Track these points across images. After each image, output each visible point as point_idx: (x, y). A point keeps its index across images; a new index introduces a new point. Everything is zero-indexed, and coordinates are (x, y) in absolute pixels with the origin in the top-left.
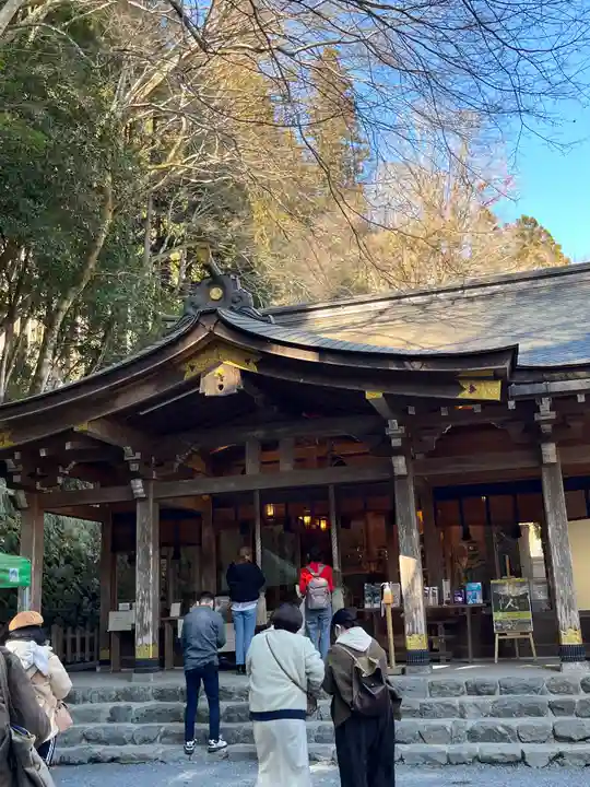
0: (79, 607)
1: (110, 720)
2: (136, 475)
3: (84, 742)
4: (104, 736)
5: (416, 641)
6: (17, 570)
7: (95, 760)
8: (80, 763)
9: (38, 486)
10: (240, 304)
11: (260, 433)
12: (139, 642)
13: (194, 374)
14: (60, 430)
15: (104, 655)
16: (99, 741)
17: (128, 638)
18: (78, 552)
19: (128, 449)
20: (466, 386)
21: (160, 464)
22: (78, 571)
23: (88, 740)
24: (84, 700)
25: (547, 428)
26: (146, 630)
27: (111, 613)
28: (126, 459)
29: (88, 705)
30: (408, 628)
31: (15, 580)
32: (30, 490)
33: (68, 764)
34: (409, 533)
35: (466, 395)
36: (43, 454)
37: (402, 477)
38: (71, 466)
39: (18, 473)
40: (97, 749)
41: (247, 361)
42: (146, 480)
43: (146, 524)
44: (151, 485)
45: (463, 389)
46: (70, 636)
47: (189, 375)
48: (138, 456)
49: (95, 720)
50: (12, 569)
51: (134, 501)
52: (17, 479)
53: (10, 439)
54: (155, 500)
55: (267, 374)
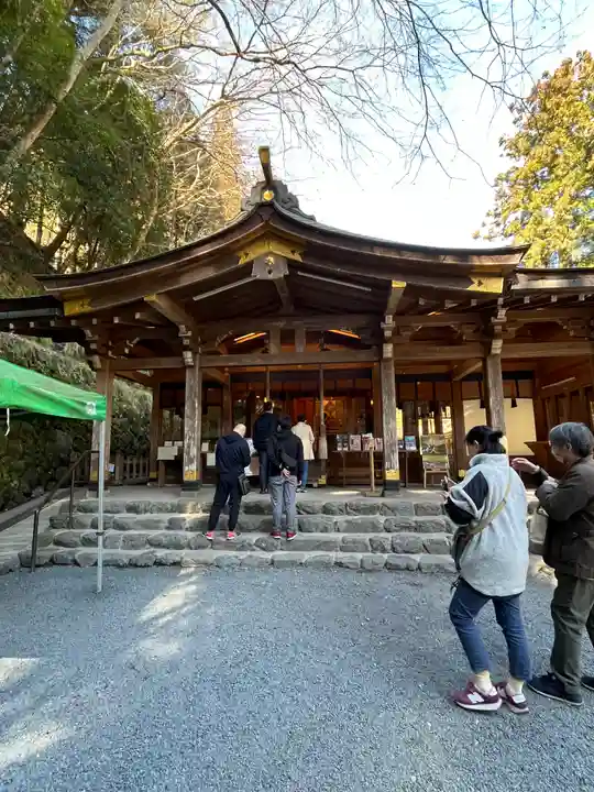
0: (132, 443)
1: (168, 528)
2: (186, 348)
3: (148, 546)
4: (164, 541)
5: (392, 474)
6: (94, 404)
7: (159, 563)
8: (146, 566)
9: (110, 353)
10: (290, 204)
11: (281, 324)
12: (186, 468)
13: (247, 260)
14: (133, 299)
15: (153, 475)
16: (159, 545)
17: (176, 465)
18: (131, 411)
19: (182, 328)
20: (476, 281)
21: (203, 342)
22: (131, 422)
23: (151, 545)
24: (146, 511)
25: (498, 328)
26: (191, 461)
27: (160, 449)
28: (180, 335)
29: (148, 515)
30: (387, 465)
31: (92, 412)
32: (104, 356)
33: (136, 566)
34: (390, 399)
35: (474, 288)
36: (116, 321)
37: (388, 360)
38: (135, 342)
39: (94, 342)
40: (161, 553)
41: (293, 252)
42: (194, 354)
43: (193, 384)
44: (198, 356)
45: (473, 283)
46: (129, 462)
47: (242, 261)
48: (190, 334)
49: (157, 528)
50: (89, 403)
51: (185, 367)
52: (93, 346)
53: (89, 305)
54: (201, 368)
55: (310, 263)
